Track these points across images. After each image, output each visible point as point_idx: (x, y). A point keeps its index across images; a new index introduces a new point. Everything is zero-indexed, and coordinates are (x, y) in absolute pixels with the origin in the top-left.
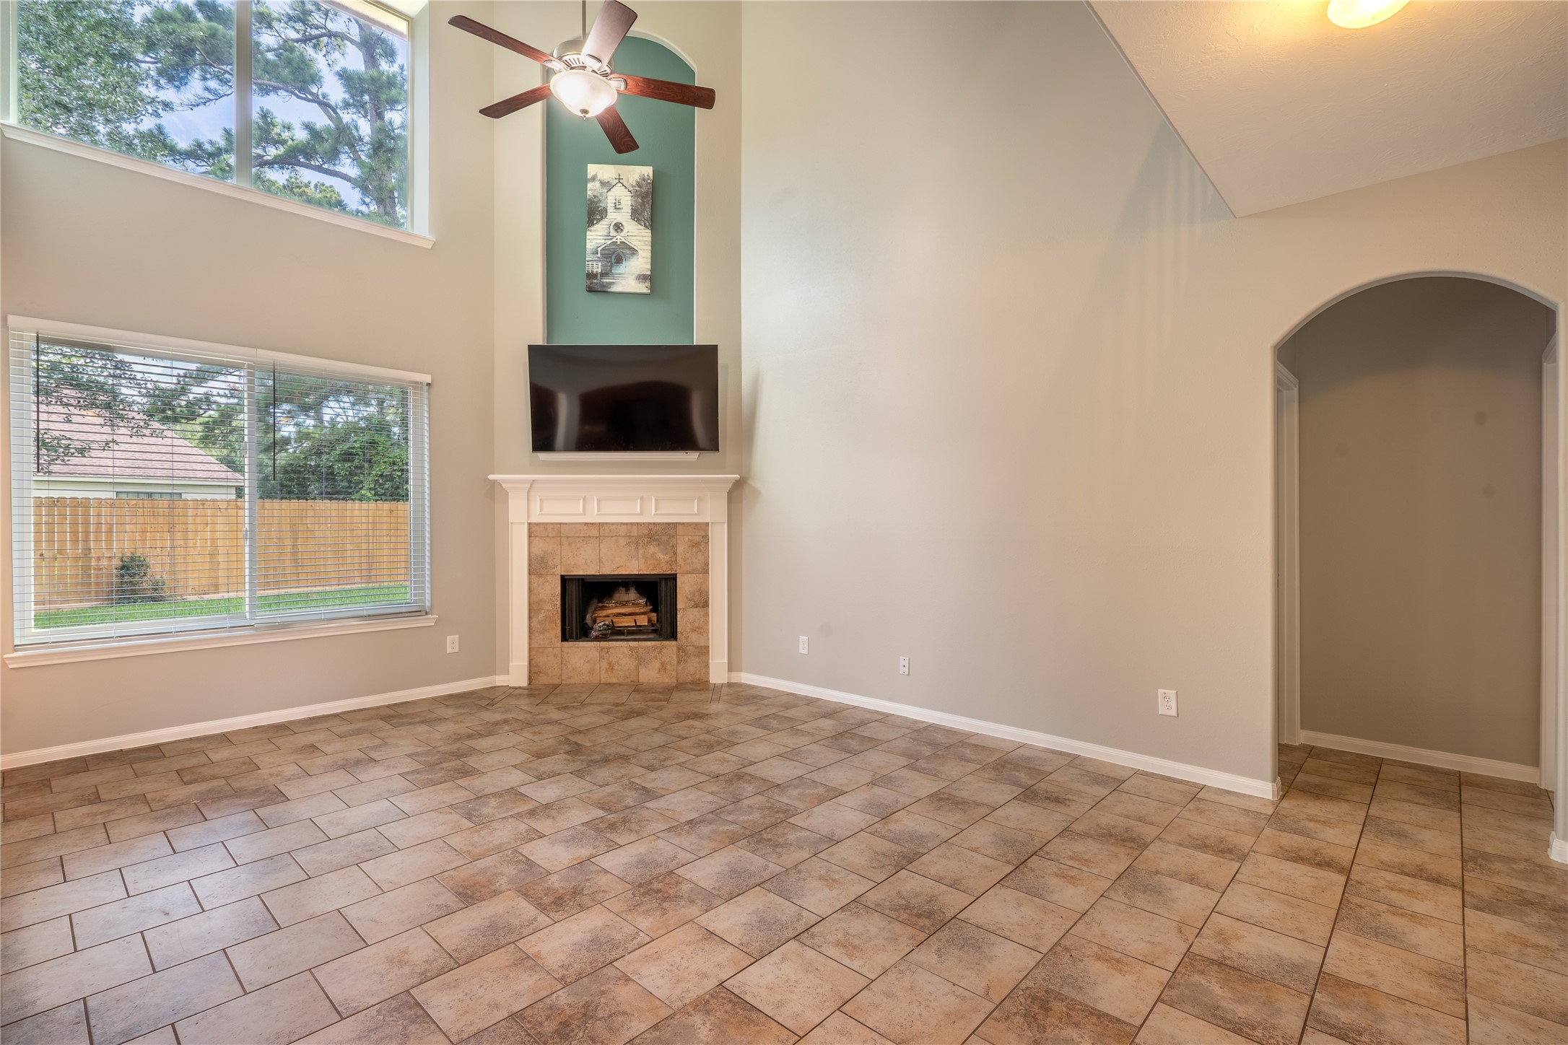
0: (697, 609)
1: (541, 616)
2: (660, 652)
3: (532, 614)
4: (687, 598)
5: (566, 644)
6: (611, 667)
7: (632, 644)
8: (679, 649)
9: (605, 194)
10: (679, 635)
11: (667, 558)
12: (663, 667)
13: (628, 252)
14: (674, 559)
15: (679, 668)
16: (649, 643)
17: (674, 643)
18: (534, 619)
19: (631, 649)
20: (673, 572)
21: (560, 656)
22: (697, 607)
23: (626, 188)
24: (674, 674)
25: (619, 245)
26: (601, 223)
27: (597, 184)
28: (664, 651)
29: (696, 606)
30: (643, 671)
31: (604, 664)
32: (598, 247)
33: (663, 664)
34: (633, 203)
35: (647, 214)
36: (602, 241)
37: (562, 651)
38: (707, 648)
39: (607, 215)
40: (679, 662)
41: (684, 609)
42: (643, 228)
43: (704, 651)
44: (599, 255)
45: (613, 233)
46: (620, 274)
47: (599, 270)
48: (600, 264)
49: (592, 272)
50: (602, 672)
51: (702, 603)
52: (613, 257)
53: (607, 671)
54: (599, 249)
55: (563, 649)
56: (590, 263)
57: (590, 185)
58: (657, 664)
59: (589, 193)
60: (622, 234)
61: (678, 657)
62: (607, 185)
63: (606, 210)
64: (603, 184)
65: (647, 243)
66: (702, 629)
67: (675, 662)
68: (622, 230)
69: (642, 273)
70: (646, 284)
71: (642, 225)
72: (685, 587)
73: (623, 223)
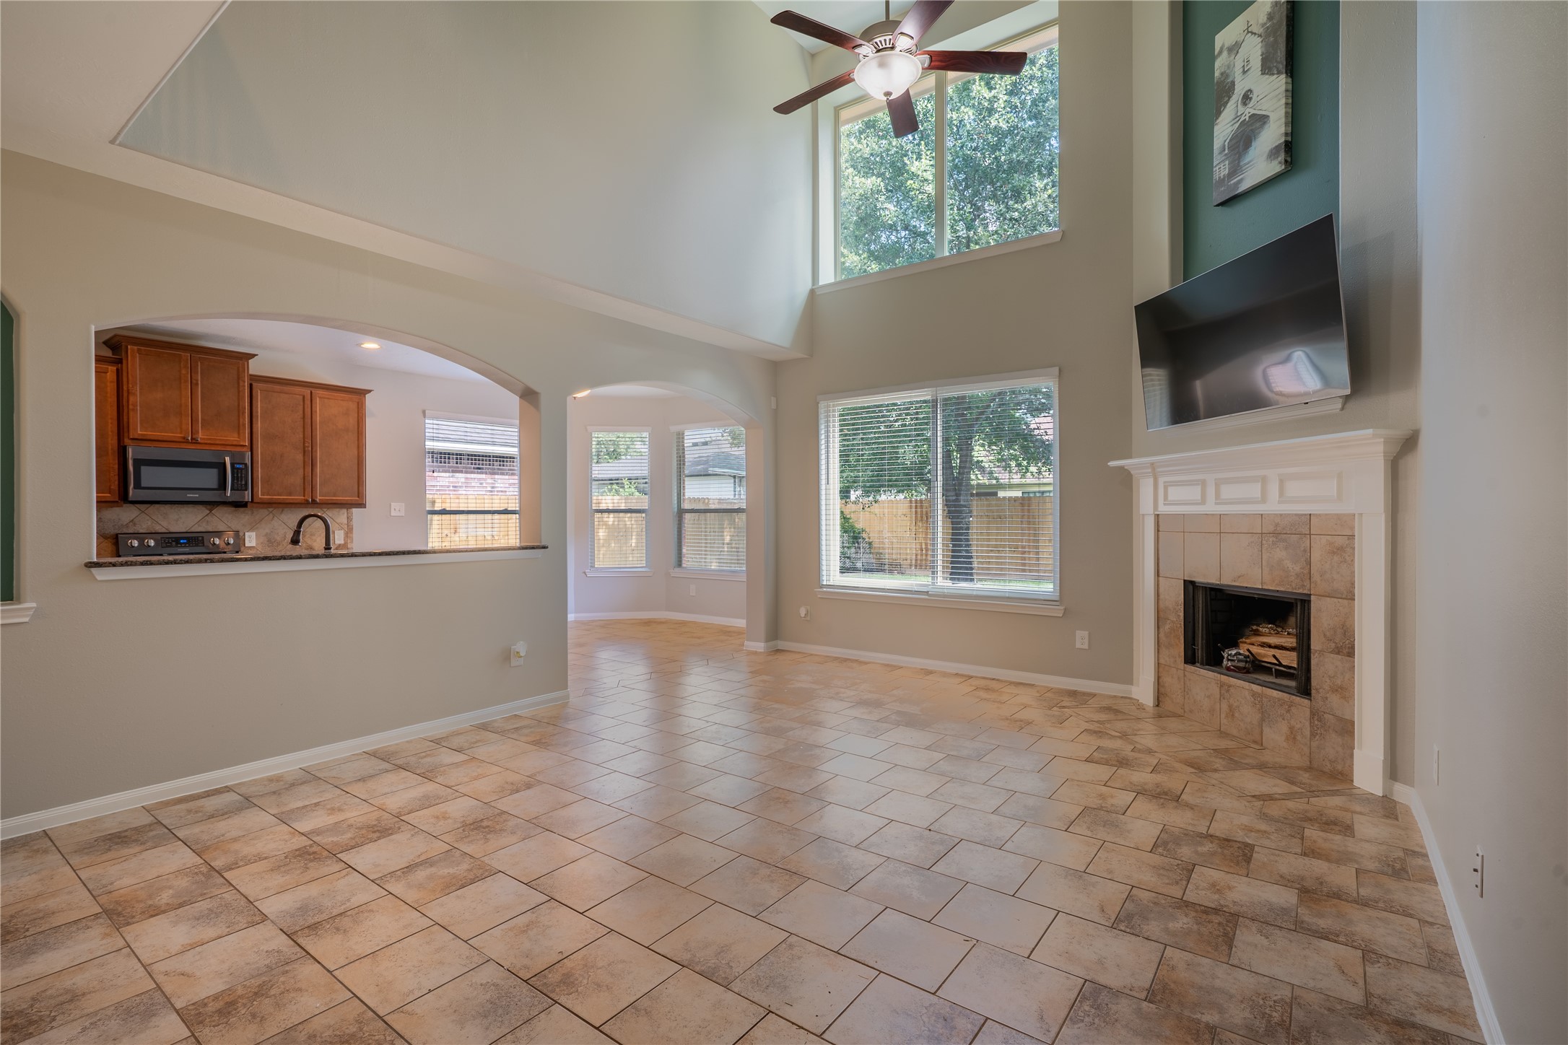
0: (1340, 657)
1: (1167, 627)
2: (1288, 711)
3: (1160, 624)
4: (1325, 635)
5: (1190, 668)
6: (1231, 712)
7: (1255, 688)
8: (1313, 714)
9: (1232, 63)
10: (1313, 692)
11: (1297, 568)
12: (1292, 736)
13: (1258, 124)
14: (1306, 571)
15: (1314, 744)
16: (1275, 693)
17: (1306, 702)
18: (1161, 630)
19: (1254, 694)
20: (1305, 592)
21: (1183, 680)
22: (1338, 653)
23: (1255, 34)
24: (1306, 750)
25: (1248, 122)
26: (1229, 105)
27: (1225, 53)
28: (1293, 710)
29: (1338, 651)
30: (1267, 730)
31: (1225, 706)
32: (1225, 141)
33: (1291, 729)
34: (1263, 49)
35: (1281, 54)
36: (1231, 129)
37: (1185, 676)
38: (1353, 723)
39: (1234, 90)
40: (1313, 735)
41: (1321, 652)
42: (1275, 76)
43: (1347, 729)
44: (1226, 151)
45: (1241, 109)
46: (1250, 162)
47: (1227, 172)
48: (1227, 162)
49: (1220, 177)
50: (1223, 716)
51: (1347, 650)
52: (1242, 143)
53: (1227, 716)
54: (1226, 143)
55: (1186, 673)
56: (1217, 168)
57: (1218, 64)
58: (1284, 727)
59: (1217, 74)
60: (1251, 105)
61: (1311, 726)
62: (1234, 48)
63: (1233, 83)
64: (1230, 50)
65: (1280, 96)
66: (1345, 691)
67: (1307, 733)
68: (1251, 99)
69: (1274, 146)
70: (1280, 159)
71: (1273, 74)
72: (1323, 616)
73: (1252, 88)
